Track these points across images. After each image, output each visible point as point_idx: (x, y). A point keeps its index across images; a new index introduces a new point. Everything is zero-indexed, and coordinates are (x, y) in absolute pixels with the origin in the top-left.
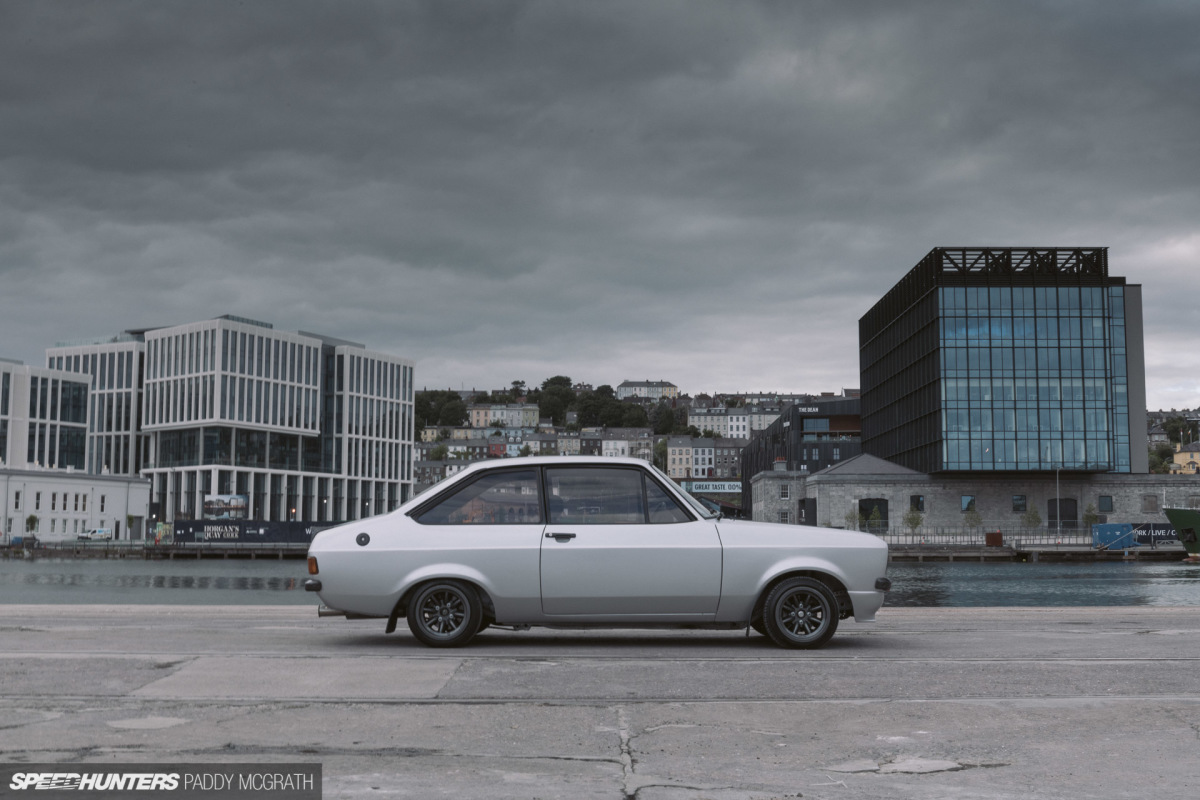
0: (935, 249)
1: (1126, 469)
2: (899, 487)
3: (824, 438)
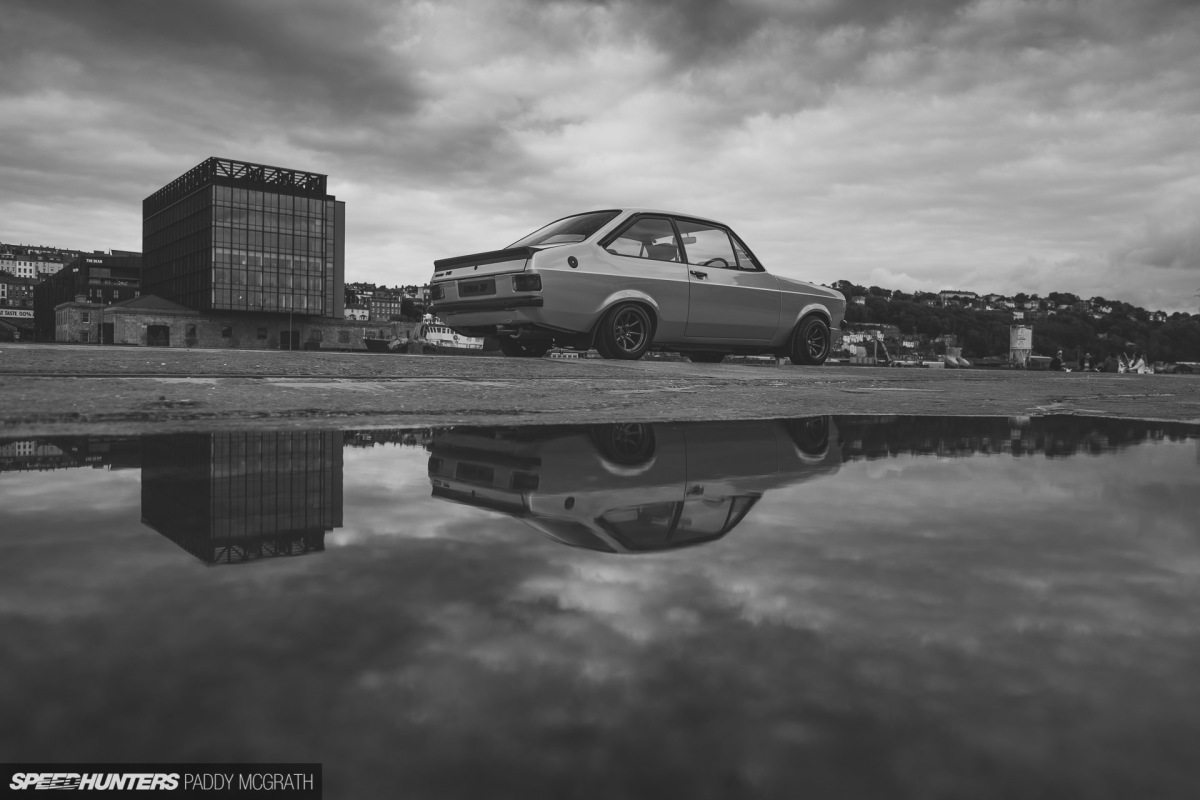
0: (211, 158)
1: (330, 315)
2: (178, 318)
3: (106, 282)
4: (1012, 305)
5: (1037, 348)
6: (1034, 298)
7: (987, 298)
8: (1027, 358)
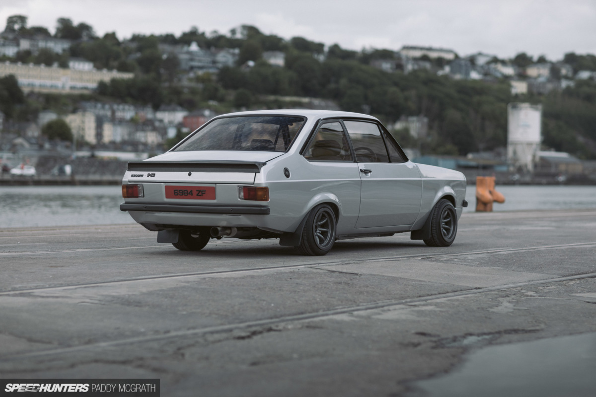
4: (509, 71)
5: (549, 141)
6: (542, 60)
7: (472, 60)
8: (534, 156)
